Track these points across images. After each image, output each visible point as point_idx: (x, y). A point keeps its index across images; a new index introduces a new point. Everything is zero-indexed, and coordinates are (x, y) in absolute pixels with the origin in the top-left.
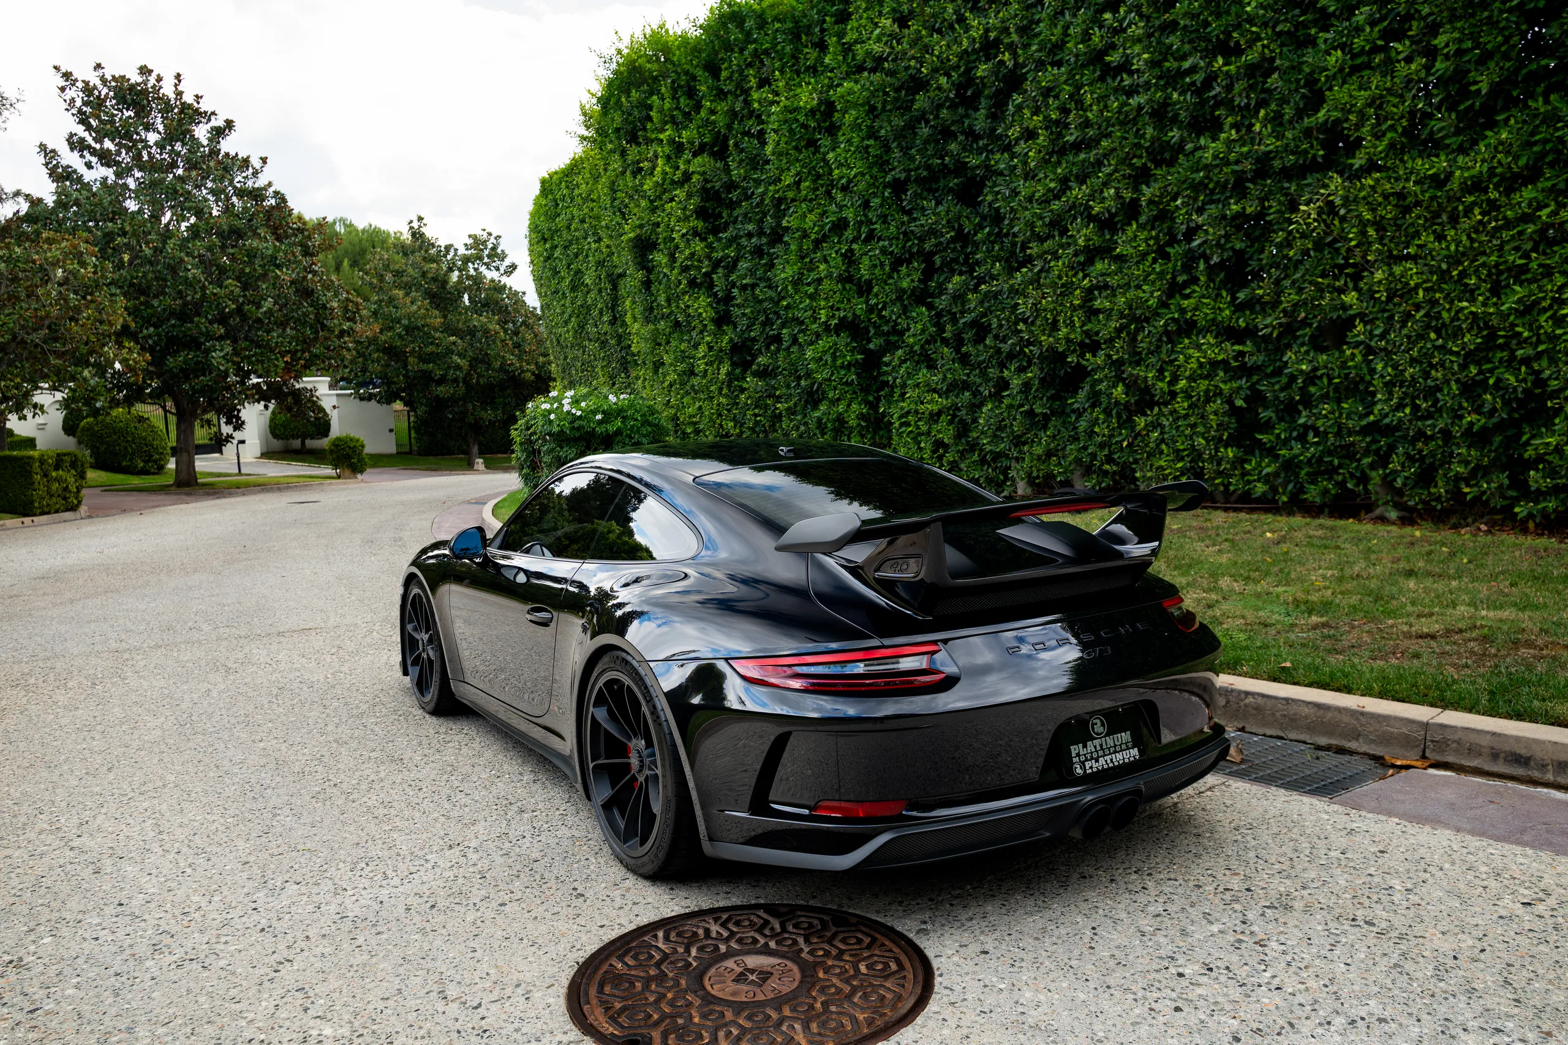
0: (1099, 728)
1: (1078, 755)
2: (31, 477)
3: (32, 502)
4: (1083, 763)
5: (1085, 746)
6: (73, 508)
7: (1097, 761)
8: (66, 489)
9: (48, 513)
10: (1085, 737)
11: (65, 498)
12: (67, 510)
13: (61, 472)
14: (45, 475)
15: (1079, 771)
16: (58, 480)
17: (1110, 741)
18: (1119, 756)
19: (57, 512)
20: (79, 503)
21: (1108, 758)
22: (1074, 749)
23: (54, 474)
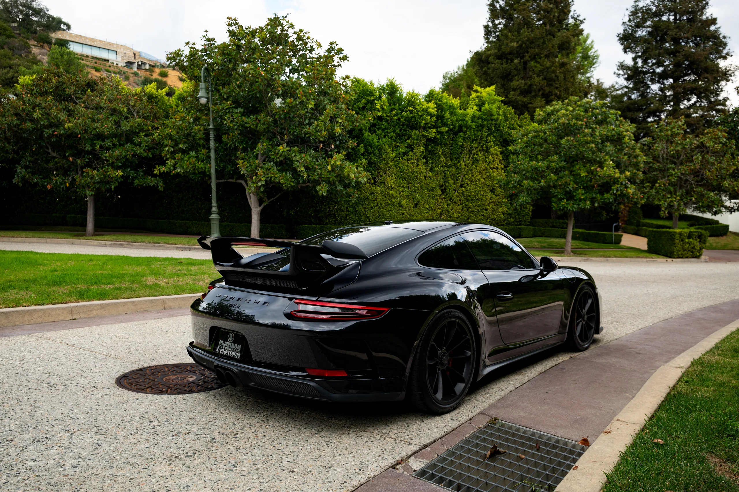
0: (231, 338)
1: (221, 345)
2: (674, 241)
3: (674, 252)
4: (220, 348)
5: (224, 343)
6: (698, 257)
7: (225, 350)
8: (693, 248)
9: (682, 258)
10: (225, 340)
11: (692, 252)
12: (693, 257)
13: (691, 240)
14: (682, 240)
15: (217, 350)
16: (689, 243)
17: (233, 345)
18: (233, 353)
19: (687, 257)
20: (701, 255)
21: (229, 351)
22: (221, 342)
23: (687, 240)
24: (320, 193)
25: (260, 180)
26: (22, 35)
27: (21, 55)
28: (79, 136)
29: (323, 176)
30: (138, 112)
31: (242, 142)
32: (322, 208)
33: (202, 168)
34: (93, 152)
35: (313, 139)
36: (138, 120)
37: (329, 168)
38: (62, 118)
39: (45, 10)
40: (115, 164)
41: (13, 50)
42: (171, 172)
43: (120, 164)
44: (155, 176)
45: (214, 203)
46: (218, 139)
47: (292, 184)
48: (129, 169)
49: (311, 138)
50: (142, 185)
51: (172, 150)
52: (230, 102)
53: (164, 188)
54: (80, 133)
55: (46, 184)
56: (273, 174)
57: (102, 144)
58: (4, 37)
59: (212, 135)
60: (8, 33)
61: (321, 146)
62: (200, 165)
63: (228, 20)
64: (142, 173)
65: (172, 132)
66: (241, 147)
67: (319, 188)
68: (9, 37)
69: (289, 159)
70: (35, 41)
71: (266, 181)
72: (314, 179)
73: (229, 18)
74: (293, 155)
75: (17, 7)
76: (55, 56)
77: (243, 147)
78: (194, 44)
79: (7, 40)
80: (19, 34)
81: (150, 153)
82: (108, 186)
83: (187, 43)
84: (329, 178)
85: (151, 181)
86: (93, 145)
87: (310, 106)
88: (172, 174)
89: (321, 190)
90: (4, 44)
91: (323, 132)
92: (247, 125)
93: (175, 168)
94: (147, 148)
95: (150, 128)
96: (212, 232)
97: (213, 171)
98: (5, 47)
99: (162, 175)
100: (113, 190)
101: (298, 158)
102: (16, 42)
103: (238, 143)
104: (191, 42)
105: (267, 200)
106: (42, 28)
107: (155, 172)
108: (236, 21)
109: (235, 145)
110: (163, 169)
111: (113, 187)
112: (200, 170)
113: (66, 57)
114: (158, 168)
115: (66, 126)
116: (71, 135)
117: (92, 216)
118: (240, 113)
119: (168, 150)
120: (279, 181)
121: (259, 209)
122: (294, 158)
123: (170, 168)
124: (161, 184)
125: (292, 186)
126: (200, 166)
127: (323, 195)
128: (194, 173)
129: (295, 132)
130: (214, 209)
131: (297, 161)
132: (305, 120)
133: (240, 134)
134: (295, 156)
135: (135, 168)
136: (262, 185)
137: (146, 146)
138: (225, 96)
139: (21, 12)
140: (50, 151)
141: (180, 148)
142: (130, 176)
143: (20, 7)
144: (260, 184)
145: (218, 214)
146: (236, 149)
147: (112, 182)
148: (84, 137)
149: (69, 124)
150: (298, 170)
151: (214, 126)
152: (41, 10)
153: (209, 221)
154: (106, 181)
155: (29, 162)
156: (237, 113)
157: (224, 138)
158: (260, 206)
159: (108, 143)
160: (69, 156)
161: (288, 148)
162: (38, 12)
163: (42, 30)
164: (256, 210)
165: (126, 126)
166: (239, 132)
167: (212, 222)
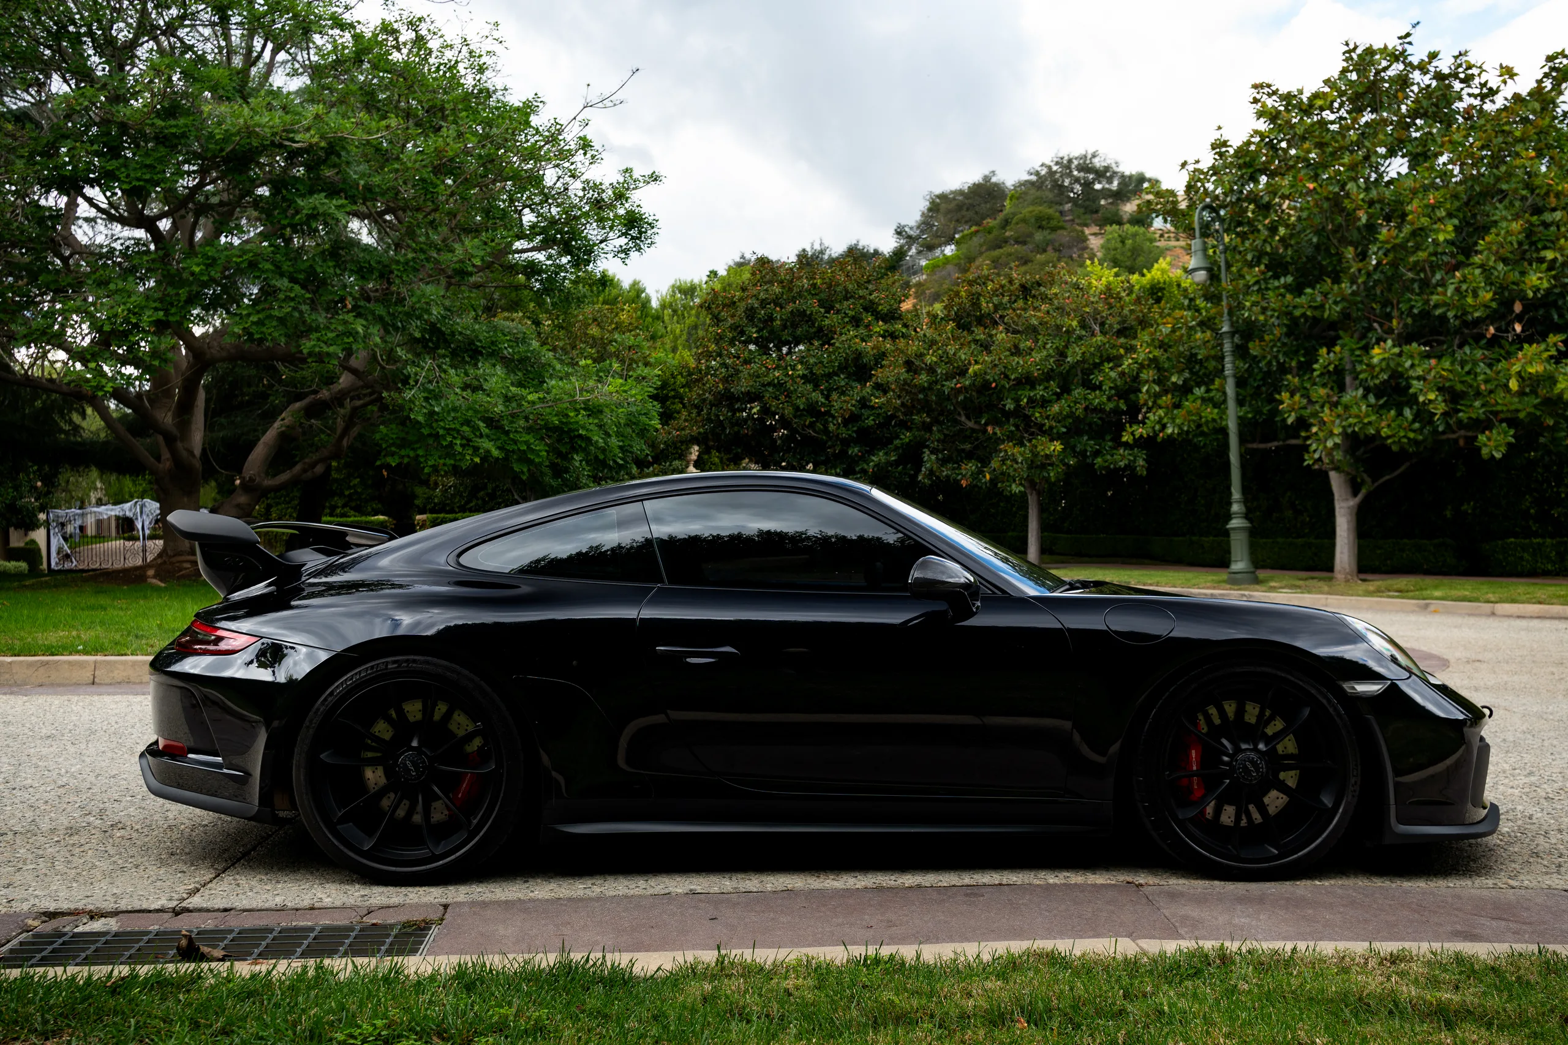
24: (1485, 451)
25: (1331, 434)
26: (1077, 221)
27: (1071, 258)
28: (994, 385)
29: (1499, 408)
30: (1102, 324)
31: (1296, 352)
32: (1559, 493)
33: (1214, 420)
34: (1018, 412)
35: (1456, 317)
36: (1099, 338)
37: (1514, 385)
38: (963, 357)
39: (1114, 166)
40: (1055, 431)
41: (1060, 251)
42: (1156, 435)
43: (1064, 430)
44: (1126, 445)
45: (1236, 494)
46: (1241, 351)
47: (1411, 435)
48: (1085, 438)
49: (1450, 314)
50: (1108, 467)
51: (1157, 389)
52: (1262, 267)
53: (1147, 469)
54: (995, 381)
55: (959, 477)
56: (1357, 416)
57: (1032, 394)
58: (1046, 232)
59: (1227, 347)
60: (1054, 223)
61: (1492, 330)
62: (1209, 413)
63: (1253, 90)
64: (1110, 444)
65: (1150, 352)
66: (1294, 364)
67: (1482, 438)
68: (1054, 229)
69: (1401, 375)
70: (1097, 225)
71: (1344, 434)
72: (1470, 418)
73: (1255, 86)
74: (1408, 364)
75: (1070, 174)
76: (1113, 244)
77: (1299, 362)
78: (1197, 162)
79: (1053, 236)
80: (1073, 220)
81: (1122, 401)
82: (1046, 474)
83: (1184, 165)
84: (1517, 411)
85: (1121, 458)
86: (1017, 400)
87: (1441, 238)
88: (1159, 440)
89: (1485, 445)
90: (1047, 245)
91: (1481, 293)
92: (1297, 313)
93: (1164, 427)
94: (1113, 392)
95: (1122, 351)
96: (1233, 559)
97: (1232, 425)
98: (1050, 248)
99: (1140, 443)
100: (1053, 480)
101: (1419, 371)
102: (1063, 236)
103: (1285, 354)
104: (1191, 160)
105: (1368, 480)
106: (1110, 201)
107: (1124, 439)
108: (1269, 86)
109: (1278, 362)
110: (1140, 431)
111: (1052, 474)
112: (1211, 426)
113: (1129, 242)
114: (1130, 430)
115: (971, 371)
116: (983, 386)
117: (1035, 533)
118: (1286, 287)
119: (1147, 391)
120: (1378, 431)
121: (1353, 502)
122: (1411, 373)
123: (1153, 428)
124: (1141, 462)
125: (1416, 442)
126: (1210, 417)
127: (1493, 456)
128: (1203, 434)
129: (1412, 307)
130: (1235, 508)
131: (1419, 378)
132: (1434, 273)
133: (1288, 335)
134: (1413, 366)
135: (1097, 434)
136: (1336, 445)
137: (1111, 388)
138: (1249, 257)
139: (1077, 180)
140: (963, 419)
141: (1174, 384)
142: (1086, 451)
143: (1075, 173)
144: (1330, 444)
145: (1246, 517)
146: (1283, 369)
147: (1052, 465)
148: (1003, 386)
149: (977, 367)
150: (1421, 399)
151: (1232, 325)
152: (1107, 168)
153: (1227, 533)
154: (1039, 464)
155: (938, 441)
156: (1278, 288)
157: (1254, 348)
158: (1355, 494)
159: (1040, 392)
160: (986, 424)
161: (1396, 350)
162: (1103, 173)
163: (1111, 203)
164: (1345, 504)
165: (1074, 354)
166: (1285, 330)
167: (1234, 537)
